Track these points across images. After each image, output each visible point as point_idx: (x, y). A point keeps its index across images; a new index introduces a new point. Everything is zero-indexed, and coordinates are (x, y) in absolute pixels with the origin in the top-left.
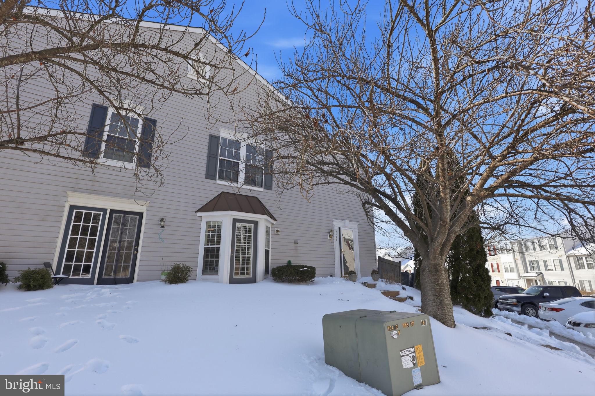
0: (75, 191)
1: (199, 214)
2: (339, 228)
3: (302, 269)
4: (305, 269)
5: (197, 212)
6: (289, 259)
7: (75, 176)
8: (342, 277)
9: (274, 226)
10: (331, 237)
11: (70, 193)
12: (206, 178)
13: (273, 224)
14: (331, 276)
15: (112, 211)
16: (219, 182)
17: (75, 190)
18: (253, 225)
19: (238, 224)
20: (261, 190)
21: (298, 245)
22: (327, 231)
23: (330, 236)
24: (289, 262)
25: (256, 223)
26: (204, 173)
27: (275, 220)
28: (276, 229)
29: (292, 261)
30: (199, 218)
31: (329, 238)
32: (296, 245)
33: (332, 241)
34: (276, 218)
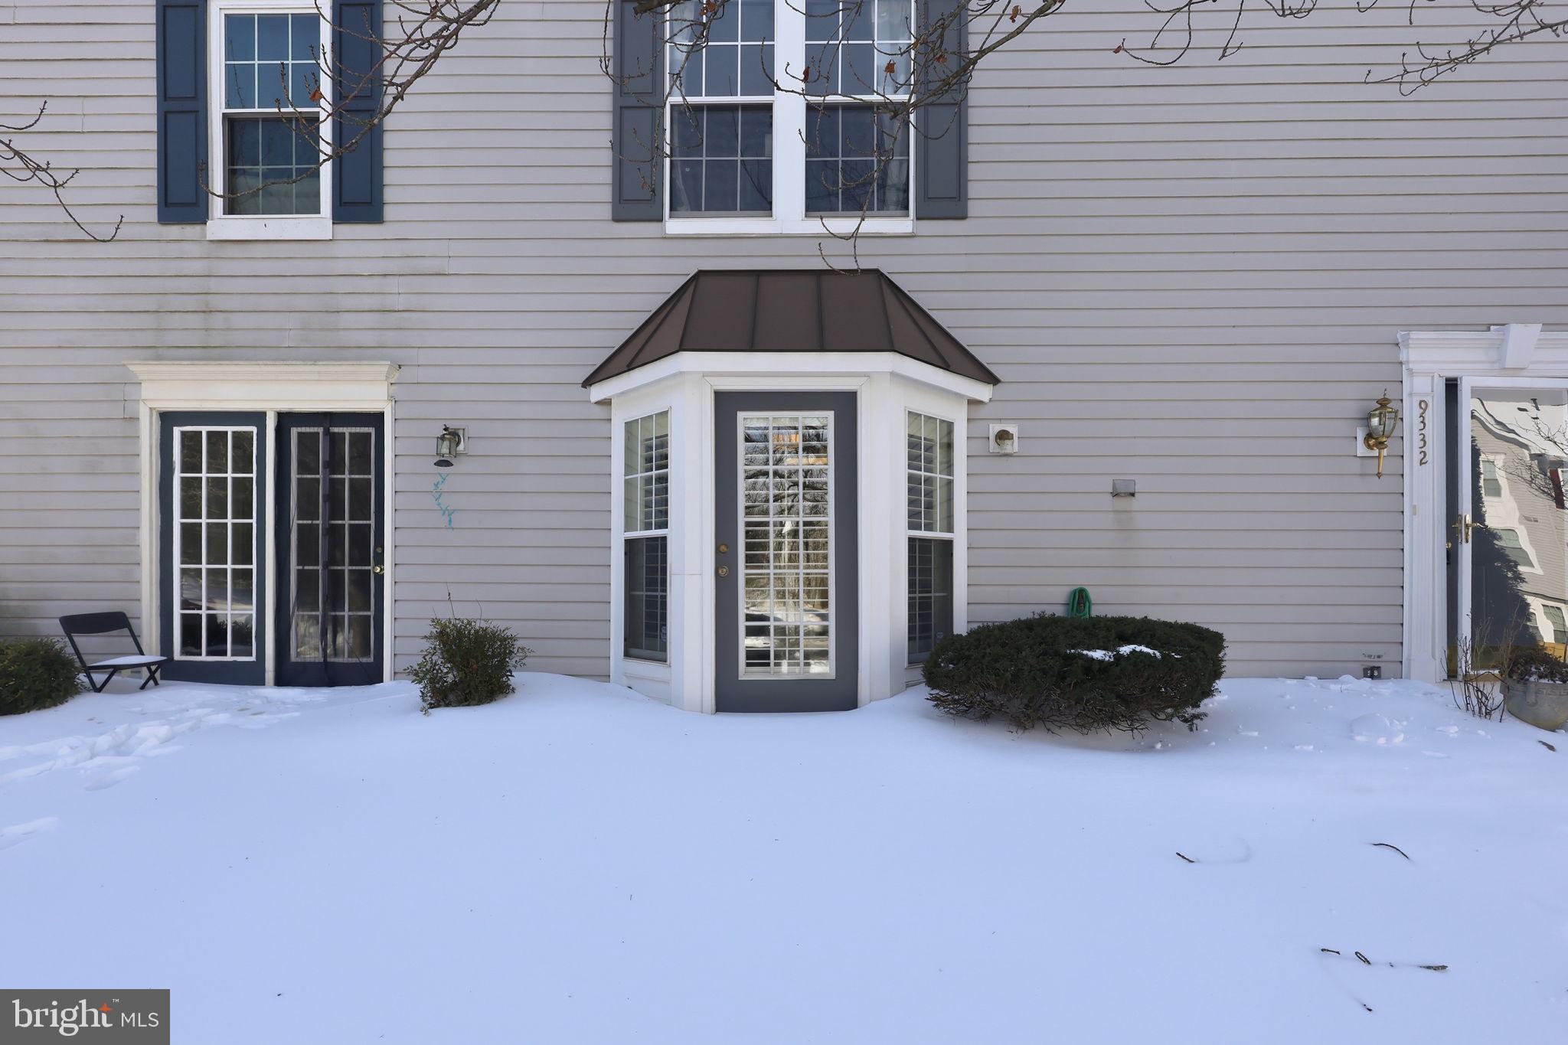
0: (159, 358)
1: (598, 392)
2: (1452, 387)
3: (1098, 654)
4: (1126, 650)
5: (588, 382)
6: (1079, 580)
7: (150, 304)
8: (1452, 675)
9: (982, 412)
10: (1380, 445)
11: (138, 369)
12: (616, 219)
13: (973, 403)
14: (1372, 673)
15: (286, 420)
16: (675, 226)
17: (157, 353)
18: (830, 415)
19: (747, 420)
20: (903, 225)
21: (1136, 503)
22: (1353, 410)
23: (1369, 436)
24: (1080, 598)
25: (845, 405)
26: (606, 194)
27: (990, 379)
28: (995, 428)
29: (1094, 594)
30: (599, 412)
31: (1361, 450)
32: (1122, 503)
33: (1385, 466)
34: (992, 369)
